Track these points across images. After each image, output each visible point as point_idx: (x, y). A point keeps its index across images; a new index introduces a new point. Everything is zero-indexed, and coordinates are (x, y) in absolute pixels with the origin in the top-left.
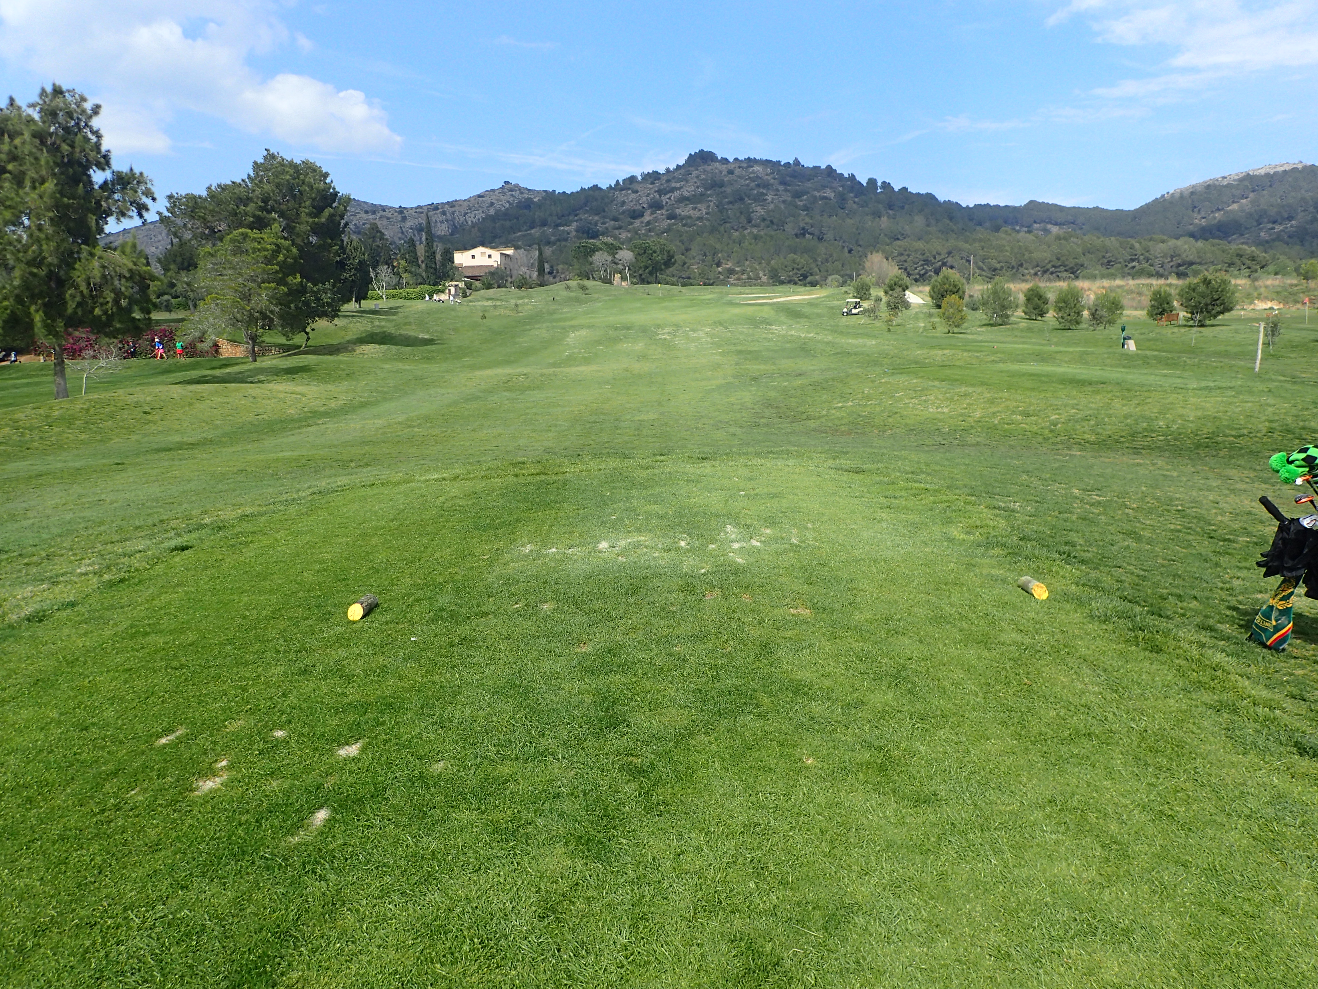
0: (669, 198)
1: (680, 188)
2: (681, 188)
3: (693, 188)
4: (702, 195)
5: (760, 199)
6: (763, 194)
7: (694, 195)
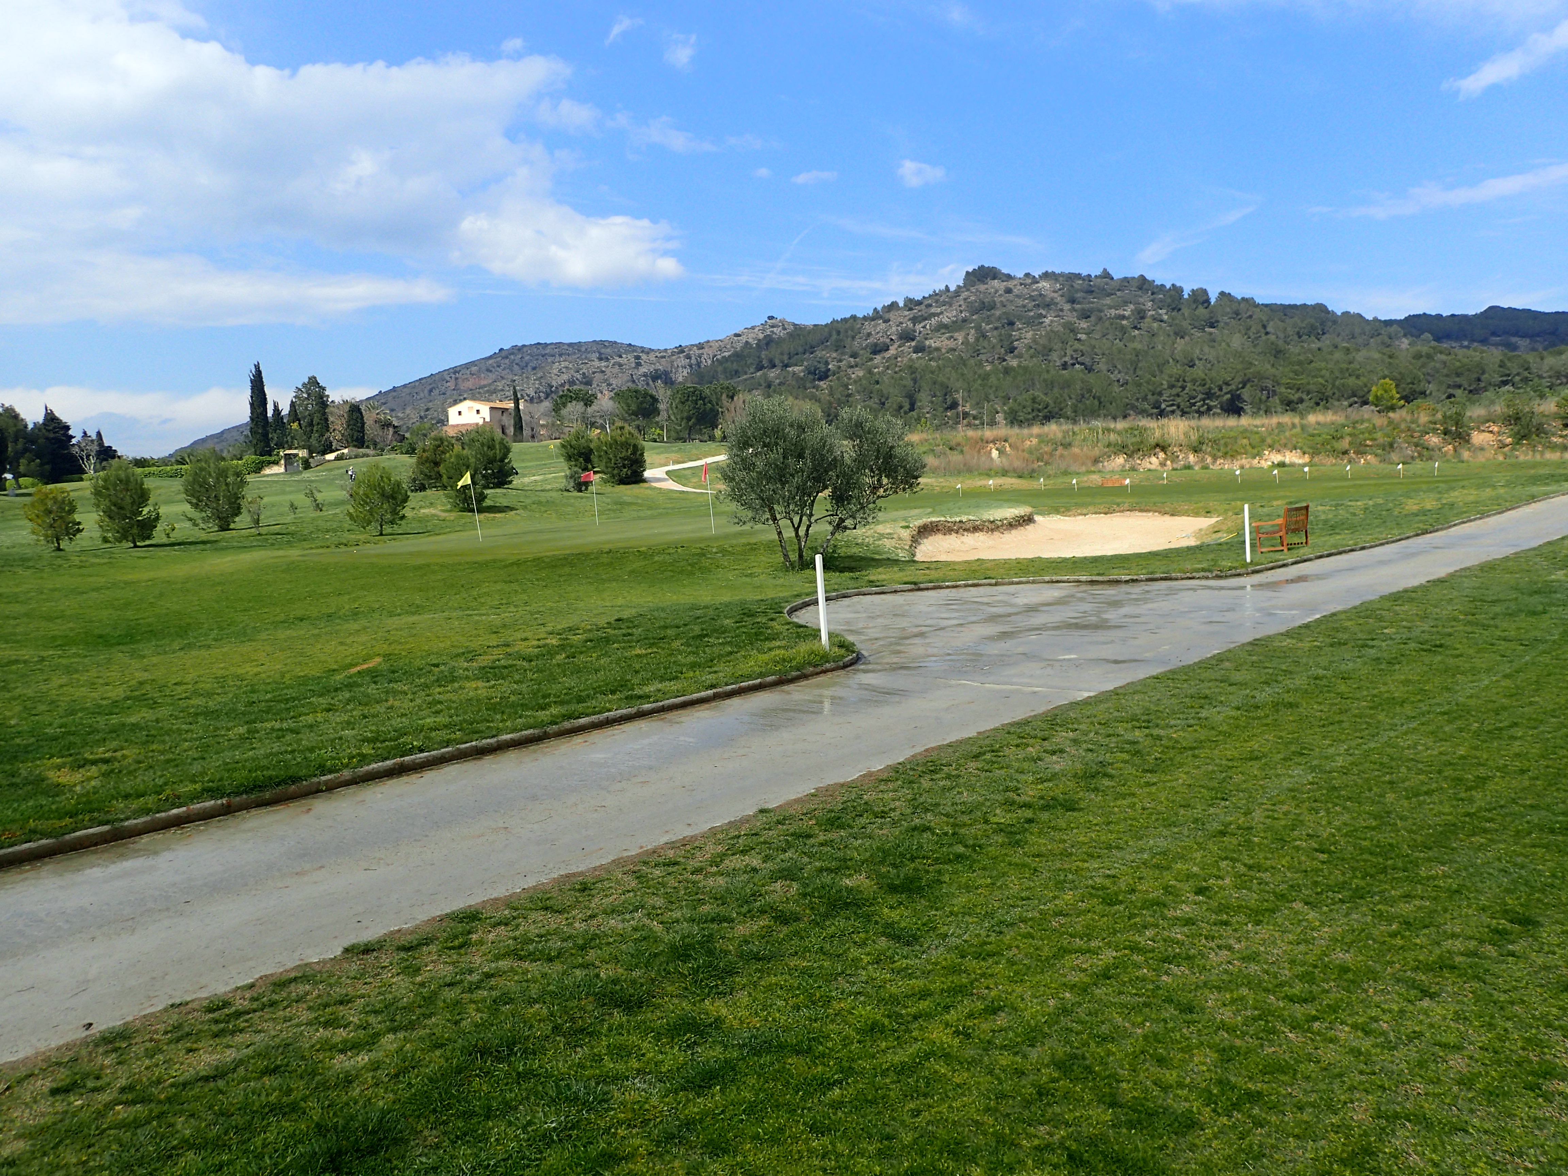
0: (924, 327)
1: (938, 315)
2: (942, 313)
3: (954, 313)
4: (964, 321)
5: (1035, 322)
6: (1041, 316)
7: (953, 322)
